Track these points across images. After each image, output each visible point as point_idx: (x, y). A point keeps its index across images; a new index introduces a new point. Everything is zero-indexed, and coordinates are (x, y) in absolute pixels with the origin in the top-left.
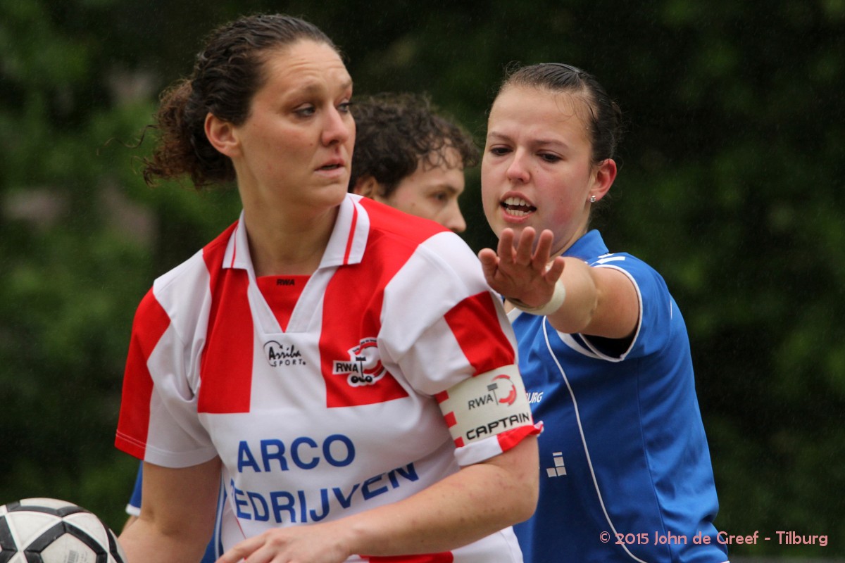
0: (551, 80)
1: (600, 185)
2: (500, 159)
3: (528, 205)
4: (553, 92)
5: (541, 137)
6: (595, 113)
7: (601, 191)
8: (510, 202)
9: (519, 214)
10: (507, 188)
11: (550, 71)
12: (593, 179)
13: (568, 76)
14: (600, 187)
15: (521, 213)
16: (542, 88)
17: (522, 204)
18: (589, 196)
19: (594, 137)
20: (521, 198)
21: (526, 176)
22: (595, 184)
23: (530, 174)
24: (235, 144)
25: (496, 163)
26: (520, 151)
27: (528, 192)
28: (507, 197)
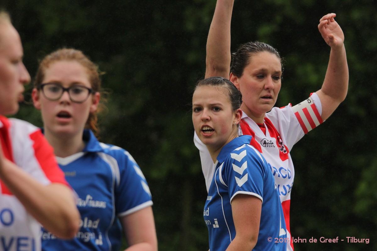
0: (213, 82)
1: (237, 119)
2: (198, 113)
3: (211, 129)
4: (214, 86)
5: (212, 103)
6: (231, 92)
7: (238, 121)
8: (204, 129)
9: (208, 133)
10: (202, 124)
11: (212, 79)
12: (234, 117)
13: (219, 80)
14: (238, 119)
15: (209, 132)
16: (210, 85)
17: (209, 129)
18: (234, 123)
19: (232, 101)
20: (208, 126)
21: (209, 118)
22: (235, 118)
23: (210, 117)
24: (237, 84)
25: (197, 115)
26: (205, 109)
27: (210, 124)
28: (203, 127)
